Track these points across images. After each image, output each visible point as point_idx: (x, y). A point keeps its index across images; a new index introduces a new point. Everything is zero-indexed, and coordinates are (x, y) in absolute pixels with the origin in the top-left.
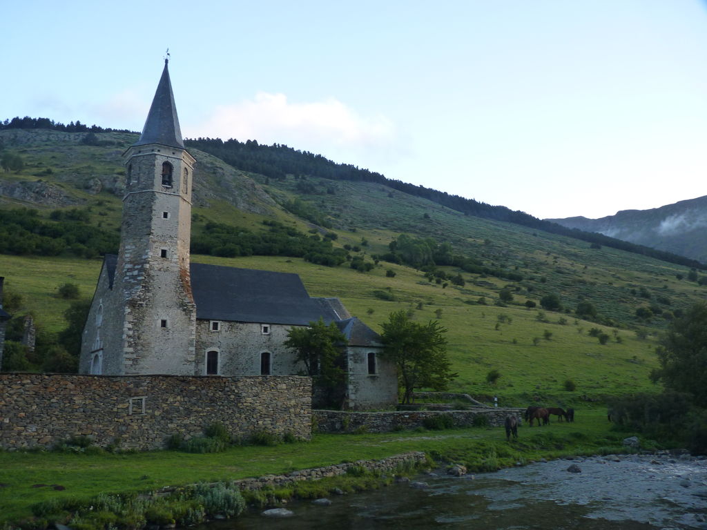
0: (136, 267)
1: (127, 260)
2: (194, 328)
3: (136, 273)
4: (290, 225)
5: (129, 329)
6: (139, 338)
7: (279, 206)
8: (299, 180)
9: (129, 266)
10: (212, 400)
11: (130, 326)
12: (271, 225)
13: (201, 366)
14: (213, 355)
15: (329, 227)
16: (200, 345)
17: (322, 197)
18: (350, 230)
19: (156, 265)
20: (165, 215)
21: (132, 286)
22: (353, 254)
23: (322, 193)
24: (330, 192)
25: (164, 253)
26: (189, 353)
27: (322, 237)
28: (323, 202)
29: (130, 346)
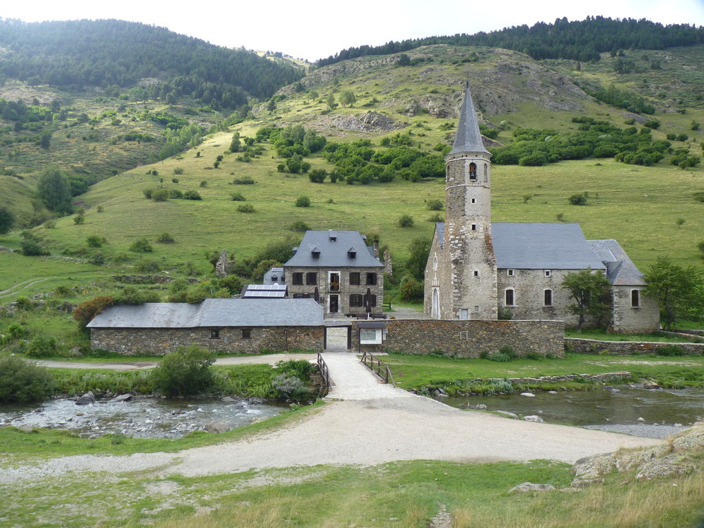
0: (457, 237)
1: (451, 233)
2: (496, 276)
3: (457, 241)
4: (604, 119)
5: (455, 278)
6: (461, 283)
7: (591, 97)
8: (615, 57)
9: (452, 237)
10: (503, 334)
11: (455, 276)
12: (581, 122)
13: (502, 300)
14: (510, 293)
15: (651, 111)
16: (500, 286)
17: (644, 75)
18: (679, 112)
19: (469, 236)
20: (473, 201)
21: (455, 250)
22: (675, 145)
23: (645, 70)
24: (656, 67)
25: (474, 227)
26: (494, 292)
27: (639, 127)
28: (645, 81)
29: (456, 289)
